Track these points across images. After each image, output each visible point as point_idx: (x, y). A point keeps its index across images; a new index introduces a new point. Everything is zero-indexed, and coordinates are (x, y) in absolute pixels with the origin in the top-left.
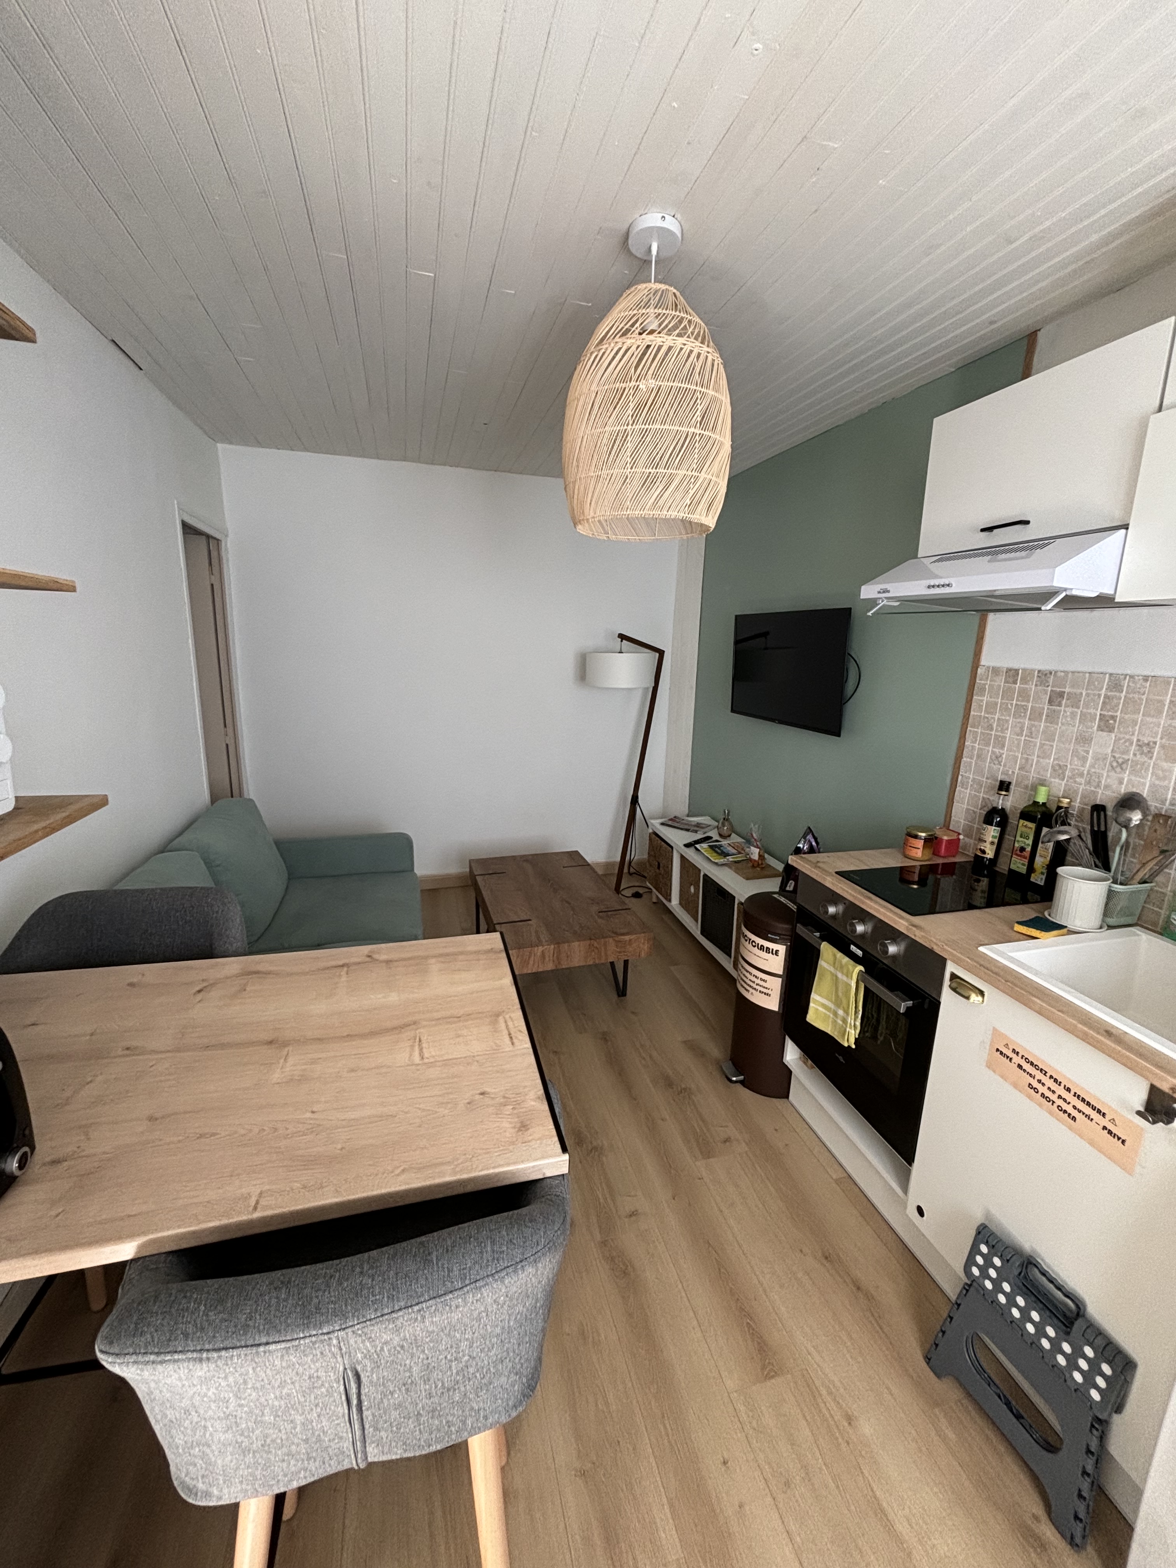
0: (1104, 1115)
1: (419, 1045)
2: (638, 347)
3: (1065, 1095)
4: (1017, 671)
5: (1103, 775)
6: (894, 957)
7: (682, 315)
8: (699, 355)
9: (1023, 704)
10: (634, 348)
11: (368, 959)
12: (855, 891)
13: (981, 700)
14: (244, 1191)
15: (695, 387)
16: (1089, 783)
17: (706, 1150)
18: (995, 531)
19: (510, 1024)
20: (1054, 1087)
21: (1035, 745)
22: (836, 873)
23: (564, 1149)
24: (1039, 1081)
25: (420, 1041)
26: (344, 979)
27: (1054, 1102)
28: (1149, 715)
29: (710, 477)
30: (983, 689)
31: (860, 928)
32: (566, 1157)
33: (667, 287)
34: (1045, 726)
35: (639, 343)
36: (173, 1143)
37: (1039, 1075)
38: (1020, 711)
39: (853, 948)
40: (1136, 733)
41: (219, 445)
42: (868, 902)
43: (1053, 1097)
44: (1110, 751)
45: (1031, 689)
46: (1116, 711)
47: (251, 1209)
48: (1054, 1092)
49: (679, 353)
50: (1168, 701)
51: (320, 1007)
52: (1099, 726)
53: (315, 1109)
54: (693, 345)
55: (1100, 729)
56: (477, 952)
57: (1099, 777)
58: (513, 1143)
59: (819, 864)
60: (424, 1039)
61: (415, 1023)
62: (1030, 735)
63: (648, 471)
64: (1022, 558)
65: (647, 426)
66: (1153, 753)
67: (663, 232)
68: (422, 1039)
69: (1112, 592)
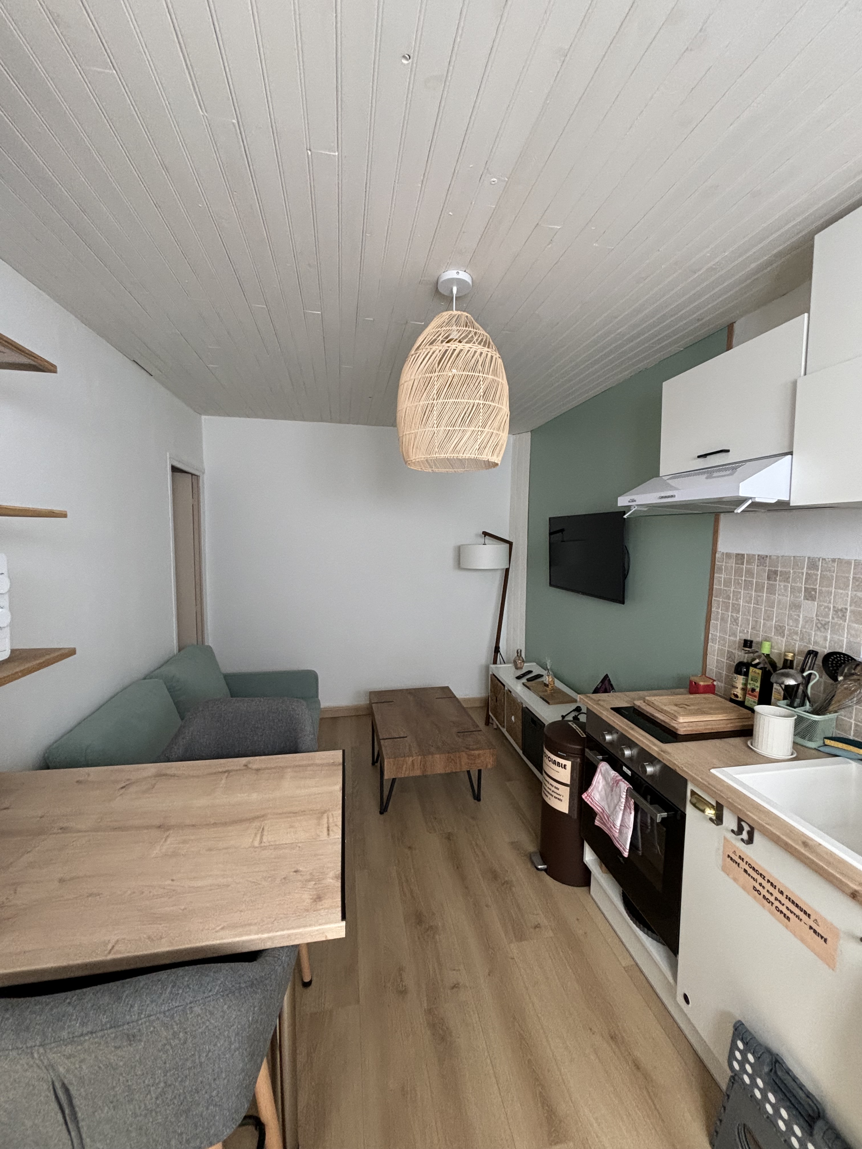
0: (809, 916)
1: (262, 833)
2: (440, 350)
3: (779, 896)
4: (743, 555)
5: (812, 634)
6: (652, 776)
7: (470, 329)
8: (481, 353)
9: (749, 579)
10: (437, 351)
11: (245, 768)
12: (623, 722)
13: (720, 577)
14: (106, 938)
15: (478, 374)
16: (802, 639)
17: (520, 936)
18: (708, 457)
19: (331, 820)
20: (771, 889)
21: (761, 610)
22: (612, 709)
23: (344, 918)
24: (760, 884)
25: (263, 829)
26: (223, 781)
27: (772, 903)
28: (840, 588)
29: (492, 430)
30: (720, 569)
31: (627, 753)
32: (344, 923)
33: (462, 313)
34: (766, 596)
35: (440, 348)
36: (70, 899)
37: (760, 880)
38: (748, 585)
39: (625, 769)
40: (832, 601)
41: (203, 417)
42: (631, 731)
43: (772, 899)
44: (814, 615)
45: (754, 568)
46: (816, 585)
47: (106, 952)
48: (771, 894)
49: (466, 355)
50: (852, 577)
51: (203, 801)
52: (805, 596)
53: (174, 878)
54: (477, 348)
55: (806, 598)
56: (322, 765)
57: (810, 635)
58: (307, 910)
59: (600, 702)
60: (266, 828)
61: (263, 816)
62: (757, 603)
63: (448, 428)
64: (728, 475)
65: (446, 400)
66: (846, 617)
67: (460, 282)
68: (265, 827)
69: (788, 499)
